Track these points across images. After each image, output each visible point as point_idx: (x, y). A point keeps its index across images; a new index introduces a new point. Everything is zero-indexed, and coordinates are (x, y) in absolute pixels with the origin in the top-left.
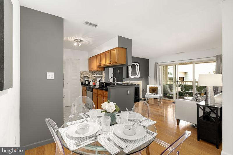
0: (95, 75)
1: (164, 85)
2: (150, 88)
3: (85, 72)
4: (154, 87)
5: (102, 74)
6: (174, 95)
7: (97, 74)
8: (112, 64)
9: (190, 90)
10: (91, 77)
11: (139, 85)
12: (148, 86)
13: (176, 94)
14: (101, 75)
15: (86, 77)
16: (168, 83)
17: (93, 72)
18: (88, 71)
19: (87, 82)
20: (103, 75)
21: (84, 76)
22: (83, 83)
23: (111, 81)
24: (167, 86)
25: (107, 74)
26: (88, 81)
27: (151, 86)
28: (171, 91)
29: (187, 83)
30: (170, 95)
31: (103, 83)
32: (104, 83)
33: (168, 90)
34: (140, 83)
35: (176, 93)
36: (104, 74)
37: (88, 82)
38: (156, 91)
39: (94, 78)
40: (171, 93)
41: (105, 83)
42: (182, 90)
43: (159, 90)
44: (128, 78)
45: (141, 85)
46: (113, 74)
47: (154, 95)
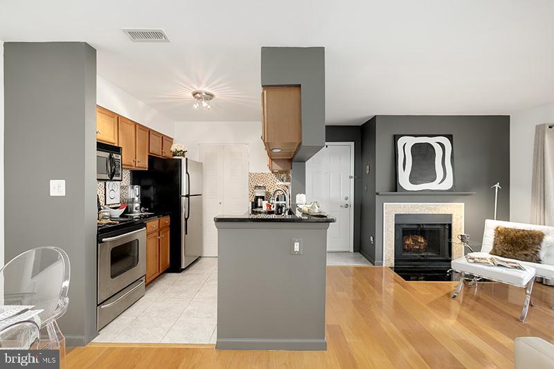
2: (500, 232)
3: (263, 176)
4: (518, 231)
11: (451, 216)
12: (491, 226)
15: (261, 188)
20: (290, 181)
27: (506, 224)
34: (455, 210)
37: (263, 200)
44: (396, 191)
45: (461, 217)
46: (353, 179)
47: (499, 265)
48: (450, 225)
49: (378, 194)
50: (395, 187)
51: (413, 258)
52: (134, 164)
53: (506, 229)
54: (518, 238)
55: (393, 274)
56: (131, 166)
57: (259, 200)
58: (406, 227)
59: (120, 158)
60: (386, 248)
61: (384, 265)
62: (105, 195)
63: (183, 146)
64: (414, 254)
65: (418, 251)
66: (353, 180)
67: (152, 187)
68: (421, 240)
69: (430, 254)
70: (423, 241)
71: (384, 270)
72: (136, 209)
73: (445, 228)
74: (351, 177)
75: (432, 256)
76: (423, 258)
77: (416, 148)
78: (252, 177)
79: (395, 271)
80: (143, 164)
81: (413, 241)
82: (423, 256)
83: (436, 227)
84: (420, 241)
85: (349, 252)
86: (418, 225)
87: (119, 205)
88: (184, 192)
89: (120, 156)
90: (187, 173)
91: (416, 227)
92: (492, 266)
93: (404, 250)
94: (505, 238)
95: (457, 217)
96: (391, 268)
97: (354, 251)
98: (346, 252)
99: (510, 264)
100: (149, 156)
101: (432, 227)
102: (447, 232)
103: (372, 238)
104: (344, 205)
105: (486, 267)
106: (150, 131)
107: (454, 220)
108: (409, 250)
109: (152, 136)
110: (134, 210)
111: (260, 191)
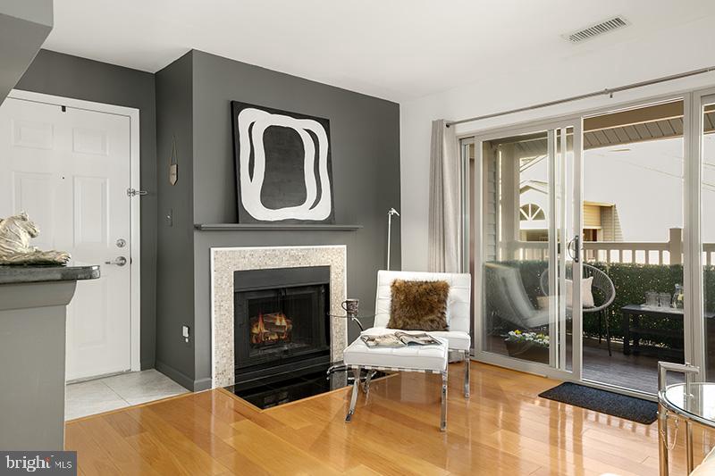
1: (489, 271)
2: (399, 290)
4: (420, 284)
6: (554, 330)
9: (652, 294)
11: (326, 270)
12: (386, 279)
13: (569, 325)
16: (522, 255)
24: (512, 276)
27: (405, 276)
28: (536, 306)
29: (627, 258)
30: (529, 336)
33: (513, 305)
34: (334, 258)
35: (563, 319)
38: (431, 311)
40: (536, 319)
42: (598, 301)
43: (457, 302)
44: (237, 222)
45: (343, 271)
46: (138, 197)
47: (411, 343)
48: (327, 287)
49: (198, 228)
50: (235, 211)
51: (268, 359)
53: (405, 282)
54: (421, 295)
55: (232, 400)
58: (254, 297)
60: (217, 348)
61: (213, 387)
64: (270, 351)
65: (277, 343)
66: (136, 199)
68: (281, 321)
69: (296, 346)
70: (284, 323)
71: (214, 398)
73: (319, 292)
74: (131, 193)
75: (300, 349)
76: (285, 356)
77: (272, 134)
79: (237, 393)
81: (267, 326)
82: (286, 352)
83: (305, 292)
84: (278, 323)
85: (129, 372)
86: (277, 290)
91: (272, 295)
92: (402, 346)
93: (252, 345)
94: (406, 298)
95: (337, 270)
96: (228, 388)
97: (143, 368)
98: (122, 373)
99: (422, 339)
101: (301, 293)
102: (322, 298)
103: (185, 330)
104: (114, 258)
105: (395, 351)
107: (333, 276)
108: (261, 345)
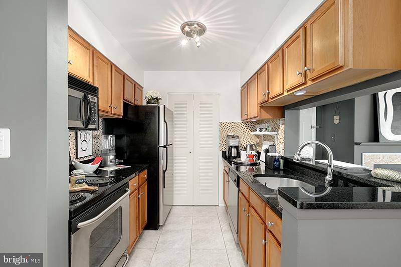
0: (258, 133)
3: (233, 125)
5: (275, 129)
7: (261, 130)
8: (309, 83)
10: (247, 137)
14: (274, 133)
15: (233, 137)
17: (251, 124)
18: (241, 122)
19: (234, 151)
20: (278, 132)
21: (230, 134)
22: (225, 152)
23: (308, 153)
25: (294, 129)
26: (237, 147)
31: (278, 160)
32: (282, 161)
36: (282, 128)
37: (238, 150)
39: (254, 141)
41: (282, 158)
44: (378, 141)
46: (315, 128)
49: (357, 144)
52: (110, 111)
56: (107, 112)
57: (233, 149)
59: (96, 101)
62: (77, 146)
63: (158, 93)
66: (314, 130)
67: (125, 137)
72: (111, 162)
74: (312, 127)
77: (396, 96)
78: (222, 126)
80: (118, 111)
87: (92, 157)
88: (162, 143)
89: (96, 98)
90: (165, 121)
100: (124, 103)
106: (124, 76)
109: (126, 81)
110: (109, 163)
111: (234, 140)
